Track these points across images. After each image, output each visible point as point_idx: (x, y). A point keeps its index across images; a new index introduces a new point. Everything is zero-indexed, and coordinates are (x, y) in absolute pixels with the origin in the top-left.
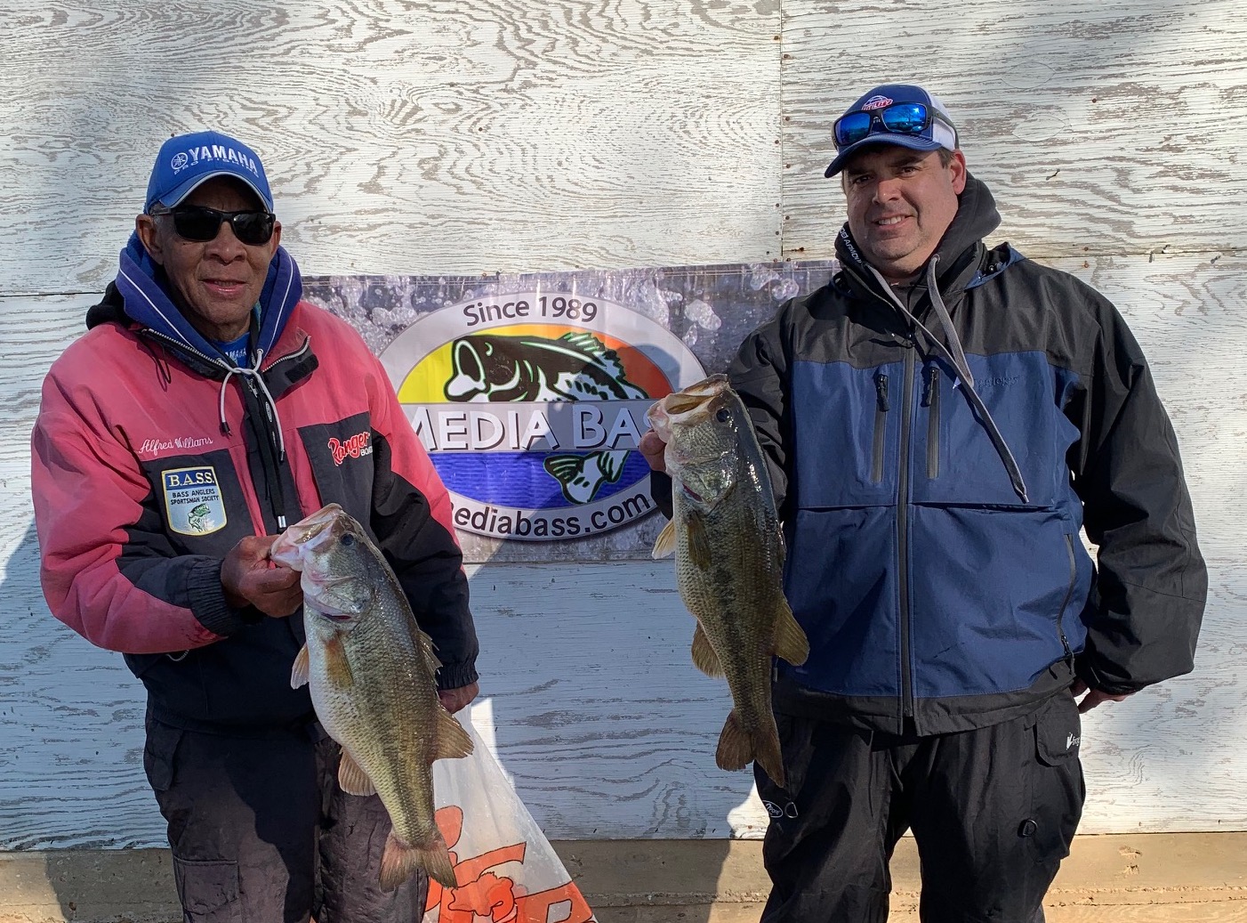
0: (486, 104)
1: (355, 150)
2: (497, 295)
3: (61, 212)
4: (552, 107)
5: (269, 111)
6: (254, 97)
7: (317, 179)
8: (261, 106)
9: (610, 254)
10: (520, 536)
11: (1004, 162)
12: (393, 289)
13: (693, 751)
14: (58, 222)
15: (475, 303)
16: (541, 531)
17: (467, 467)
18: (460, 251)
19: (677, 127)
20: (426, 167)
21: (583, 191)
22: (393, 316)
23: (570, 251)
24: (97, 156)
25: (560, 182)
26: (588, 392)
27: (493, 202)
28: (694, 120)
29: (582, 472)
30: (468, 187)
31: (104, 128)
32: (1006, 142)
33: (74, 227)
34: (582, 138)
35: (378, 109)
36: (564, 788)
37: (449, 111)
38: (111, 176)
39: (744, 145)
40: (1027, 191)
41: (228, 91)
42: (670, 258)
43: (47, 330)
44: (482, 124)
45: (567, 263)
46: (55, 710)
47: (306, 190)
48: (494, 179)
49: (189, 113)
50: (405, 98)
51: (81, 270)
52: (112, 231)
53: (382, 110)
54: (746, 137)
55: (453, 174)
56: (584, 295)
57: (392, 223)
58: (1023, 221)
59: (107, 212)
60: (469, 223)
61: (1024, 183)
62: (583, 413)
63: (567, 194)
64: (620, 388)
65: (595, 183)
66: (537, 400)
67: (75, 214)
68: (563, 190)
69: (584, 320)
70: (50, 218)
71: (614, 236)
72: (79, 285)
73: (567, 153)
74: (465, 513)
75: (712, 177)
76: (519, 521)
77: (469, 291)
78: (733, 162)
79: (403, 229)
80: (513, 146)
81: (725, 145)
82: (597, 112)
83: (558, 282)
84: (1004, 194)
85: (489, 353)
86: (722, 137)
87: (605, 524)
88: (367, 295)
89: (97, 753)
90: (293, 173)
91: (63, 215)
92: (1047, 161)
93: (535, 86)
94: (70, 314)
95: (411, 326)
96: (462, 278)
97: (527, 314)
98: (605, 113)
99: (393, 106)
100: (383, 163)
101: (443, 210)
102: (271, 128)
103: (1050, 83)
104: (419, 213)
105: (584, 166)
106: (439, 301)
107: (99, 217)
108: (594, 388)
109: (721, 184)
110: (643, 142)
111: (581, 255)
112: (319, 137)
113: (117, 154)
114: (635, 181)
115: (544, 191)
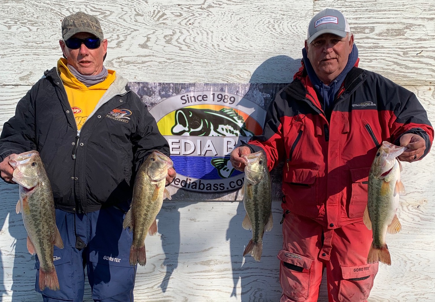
0: (193, 14)
1: (138, 30)
2: (195, 92)
3: (13, 51)
4: (220, 16)
5: (102, 12)
6: (96, 6)
7: (121, 42)
8: (99, 10)
9: (241, 77)
10: (200, 190)
11: (401, 47)
12: (152, 88)
13: (266, 276)
14: (11, 55)
15: (185, 95)
16: (209, 188)
17: (179, 162)
18: (180, 74)
19: (270, 27)
20: (167, 38)
21: (231, 51)
22: (151, 99)
23: (225, 75)
24: (29, 28)
25: (222, 47)
26: (230, 133)
27: (194, 54)
28: (278, 24)
29: (226, 165)
30: (184, 47)
31: (32, 16)
32: (402, 39)
33: (18, 57)
34: (231, 29)
35: (148, 14)
36: (214, 290)
37: (177, 16)
38: (34, 37)
39: (297, 35)
40: (409, 59)
41: (85, 3)
42: (265, 80)
43: (6, 100)
44: (191, 22)
45: (223, 80)
46: (7, 255)
47: (117, 46)
48: (195, 45)
49: (68, 12)
50: (159, 9)
51: (21, 75)
52: (34, 60)
53: (150, 14)
54: (298, 32)
55: (178, 42)
56: (230, 93)
57: (152, 61)
58: (407, 71)
59: (33, 52)
60: (184, 62)
61: (408, 55)
62: (228, 142)
63: (224, 52)
64: (243, 131)
65: (236, 48)
66: (209, 136)
67: (19, 52)
68: (223, 50)
69: (230, 104)
70: (8, 53)
71: (243, 70)
72: (20, 82)
73: (225, 35)
74: (178, 180)
75: (284, 48)
76: (200, 184)
77: (183, 90)
78: (292, 42)
79: (157, 63)
80: (203, 32)
81: (290, 35)
82: (238, 19)
83: (220, 87)
84: (399, 60)
85: (190, 116)
86: (289, 32)
87: (235, 186)
88: (141, 90)
89: (24, 273)
90: (111, 39)
91: (14, 52)
92: (418, 47)
93: (213, 7)
94: (16, 94)
95: (158, 103)
96: (180, 84)
97: (207, 100)
98: (241, 19)
99: (154, 13)
100: (149, 36)
101: (173, 57)
102: (103, 19)
103: (421, 15)
104: (164, 57)
105: (232, 41)
106: (170, 93)
107: (29, 54)
108: (233, 131)
109: (287, 51)
110: (257, 32)
111: (229, 77)
112: (123, 24)
113: (37, 27)
114: (253, 48)
115: (215, 50)
